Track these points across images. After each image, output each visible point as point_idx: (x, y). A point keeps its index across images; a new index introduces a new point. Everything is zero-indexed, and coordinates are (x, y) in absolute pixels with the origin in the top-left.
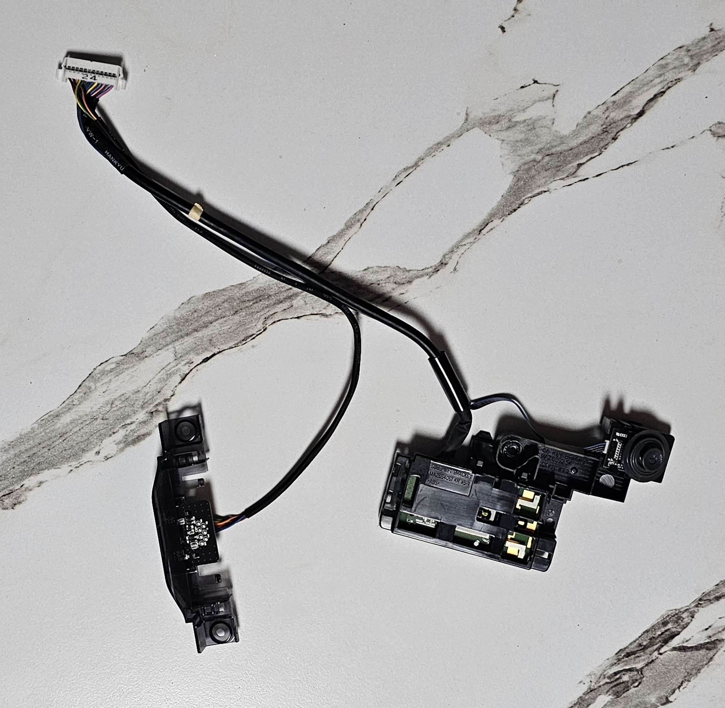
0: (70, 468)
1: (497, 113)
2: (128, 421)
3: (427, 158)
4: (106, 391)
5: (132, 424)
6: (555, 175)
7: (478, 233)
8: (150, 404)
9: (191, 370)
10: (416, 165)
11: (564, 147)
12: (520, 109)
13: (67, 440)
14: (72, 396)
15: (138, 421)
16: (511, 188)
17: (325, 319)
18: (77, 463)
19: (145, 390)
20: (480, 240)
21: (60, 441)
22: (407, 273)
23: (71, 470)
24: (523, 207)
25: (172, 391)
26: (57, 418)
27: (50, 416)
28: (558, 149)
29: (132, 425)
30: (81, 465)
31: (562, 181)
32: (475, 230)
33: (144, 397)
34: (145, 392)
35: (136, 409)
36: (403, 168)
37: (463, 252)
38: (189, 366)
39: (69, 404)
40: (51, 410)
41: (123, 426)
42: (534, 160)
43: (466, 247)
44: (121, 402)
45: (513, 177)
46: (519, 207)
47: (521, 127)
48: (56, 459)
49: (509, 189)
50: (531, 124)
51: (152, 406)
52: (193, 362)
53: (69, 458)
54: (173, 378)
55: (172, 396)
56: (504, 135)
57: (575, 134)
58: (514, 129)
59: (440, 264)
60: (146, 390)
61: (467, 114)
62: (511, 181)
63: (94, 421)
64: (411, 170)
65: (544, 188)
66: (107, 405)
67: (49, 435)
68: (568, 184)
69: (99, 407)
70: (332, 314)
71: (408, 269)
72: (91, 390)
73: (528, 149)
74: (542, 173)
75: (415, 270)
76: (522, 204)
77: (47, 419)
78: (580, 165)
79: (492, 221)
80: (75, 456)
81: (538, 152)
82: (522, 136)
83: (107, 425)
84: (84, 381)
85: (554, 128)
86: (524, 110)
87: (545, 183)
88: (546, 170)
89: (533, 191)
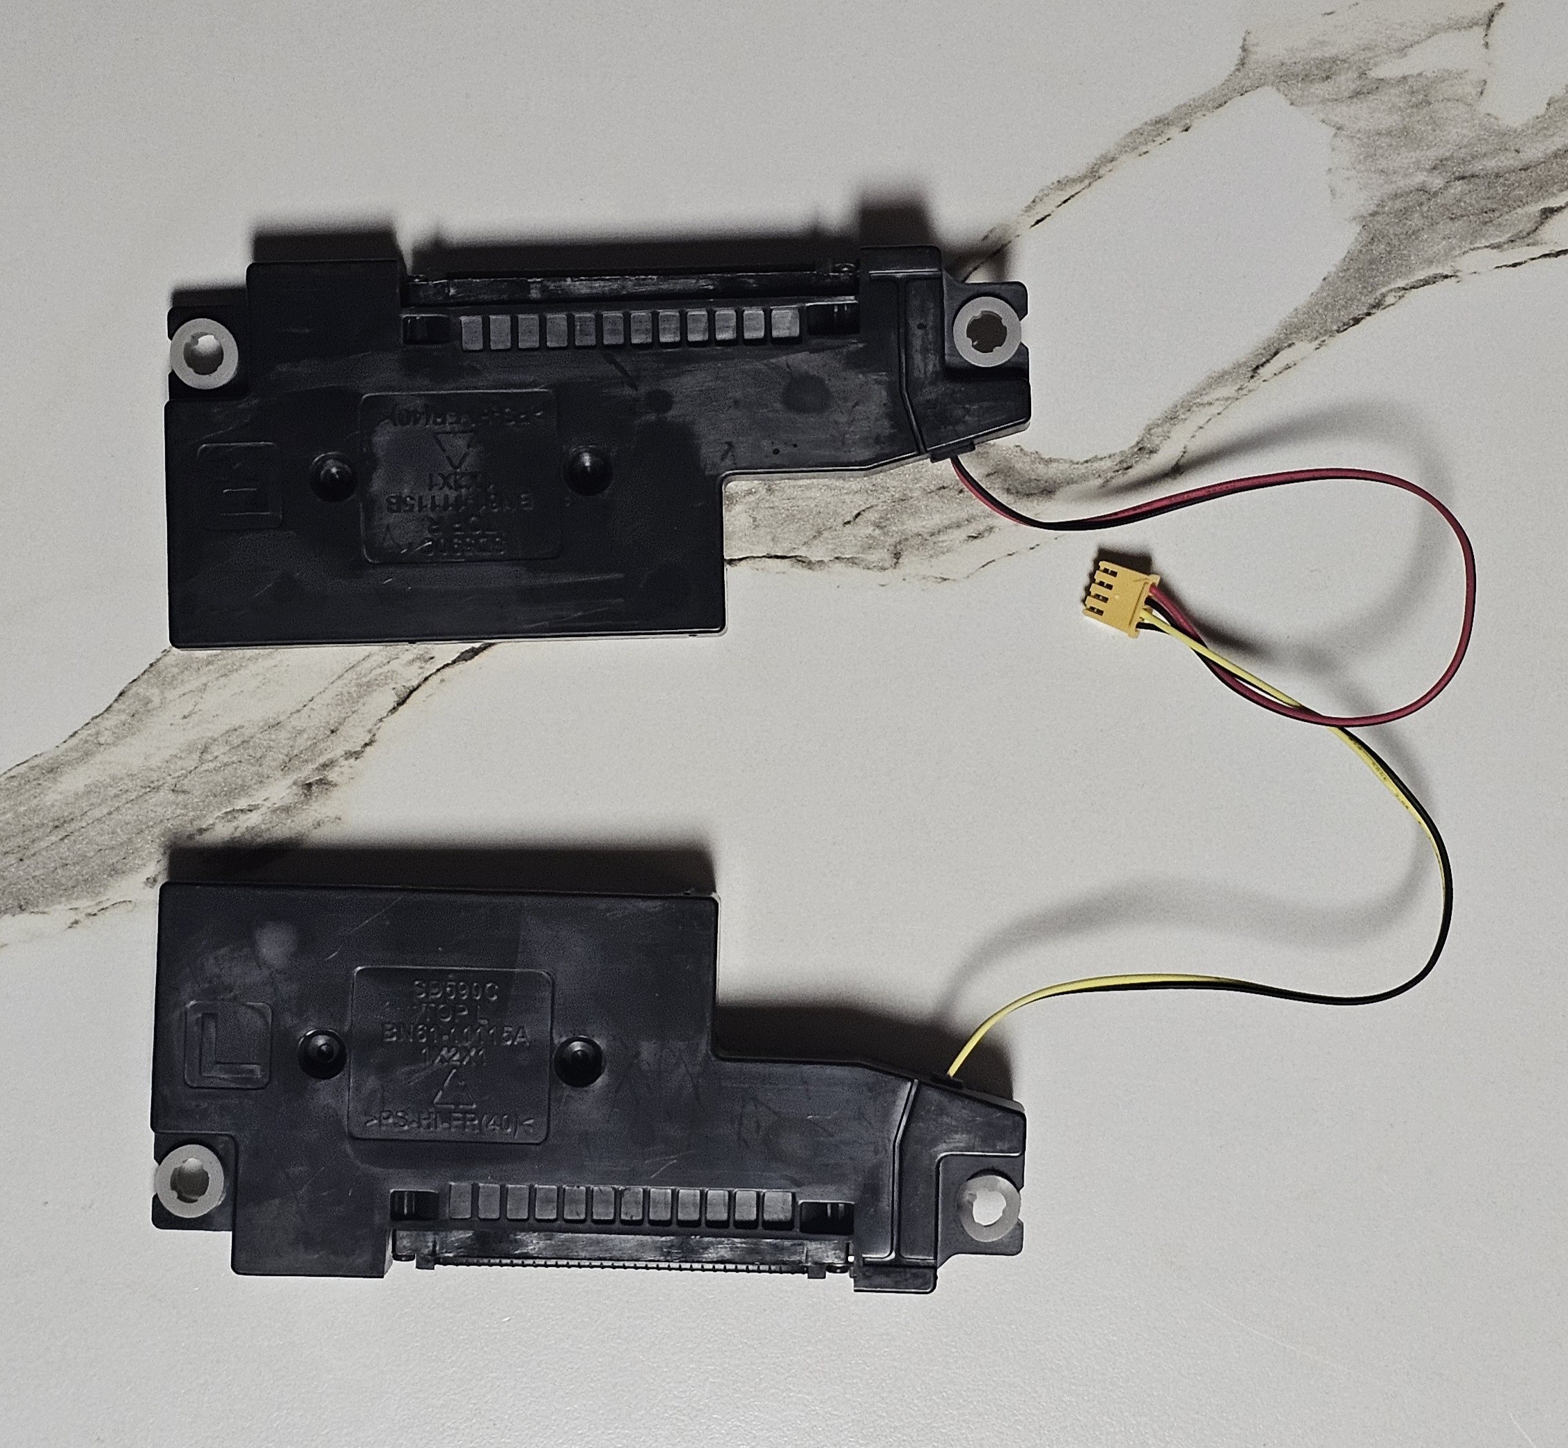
0: (73, 916)
1: (1330, 52)
2: (242, 803)
3: (1123, 158)
4: (190, 715)
5: (250, 811)
6: (1475, 235)
7: (1250, 374)
8: (307, 761)
9: (426, 679)
10: (1093, 174)
11: (1507, 161)
12: (1395, 45)
13: (72, 838)
14: (98, 720)
15: (268, 804)
16: (1351, 258)
17: (806, 572)
18: (93, 903)
19: (293, 723)
20: (1251, 395)
21: (53, 839)
22: (1041, 466)
23: (76, 922)
24: (1379, 314)
25: (370, 731)
26: (51, 775)
27: (32, 768)
28: (1491, 164)
29: (250, 815)
30: (103, 909)
31: (1495, 251)
32: (1240, 366)
33: (291, 743)
34: (294, 728)
35: (266, 771)
36: (1055, 182)
37: (1201, 423)
38: (421, 668)
39: (86, 742)
40: (38, 753)
41: (226, 813)
42: (1422, 189)
43: (1214, 410)
44: (227, 748)
45: (1359, 228)
46: (1369, 314)
47: (1393, 96)
48: (37, 886)
49: (1344, 260)
50: (1418, 91)
51: (311, 766)
52: (432, 658)
53: (74, 887)
54: (375, 694)
55: (366, 745)
56: (1343, 113)
57: (1542, 126)
58: (1371, 97)
59: (1136, 450)
60: (296, 722)
61: (1244, 49)
62: (1353, 239)
63: (152, 795)
64: (1078, 187)
65: (1443, 267)
66: (191, 752)
67: (25, 821)
68: (1511, 263)
69: (167, 758)
70: (826, 560)
71: (1047, 457)
72: (150, 706)
73: (1406, 158)
74: (1440, 226)
75: (1065, 461)
76: (1378, 305)
77: (22, 776)
78: (1548, 213)
79: (1290, 346)
80: (91, 883)
81: (1434, 168)
82: (1392, 121)
83: (185, 807)
84: (134, 680)
85: (1483, 107)
86: (1402, 51)
87: (1446, 255)
88: (1452, 219)
89: (1411, 270)
